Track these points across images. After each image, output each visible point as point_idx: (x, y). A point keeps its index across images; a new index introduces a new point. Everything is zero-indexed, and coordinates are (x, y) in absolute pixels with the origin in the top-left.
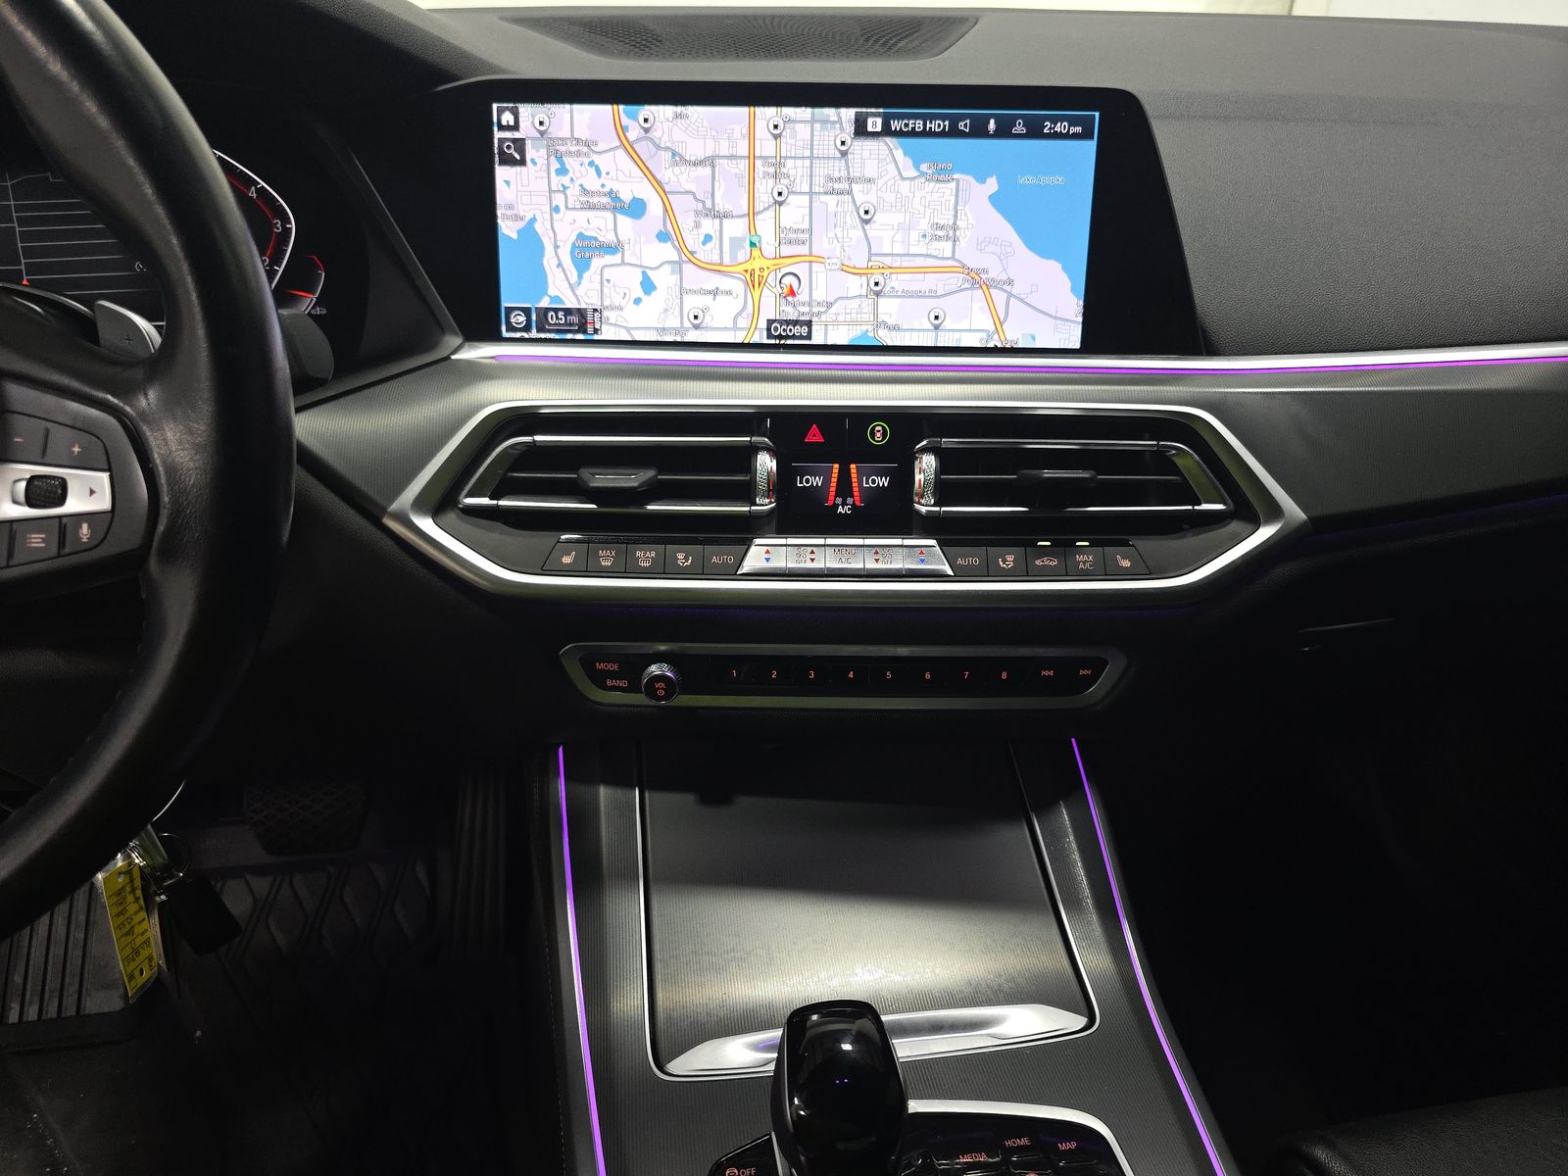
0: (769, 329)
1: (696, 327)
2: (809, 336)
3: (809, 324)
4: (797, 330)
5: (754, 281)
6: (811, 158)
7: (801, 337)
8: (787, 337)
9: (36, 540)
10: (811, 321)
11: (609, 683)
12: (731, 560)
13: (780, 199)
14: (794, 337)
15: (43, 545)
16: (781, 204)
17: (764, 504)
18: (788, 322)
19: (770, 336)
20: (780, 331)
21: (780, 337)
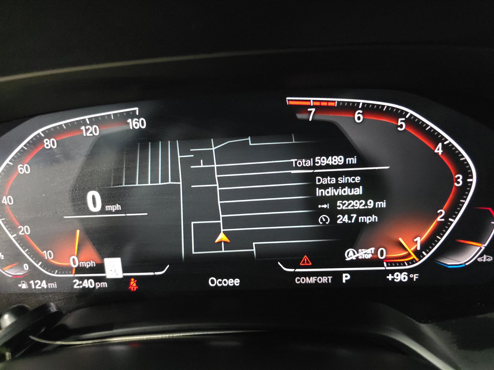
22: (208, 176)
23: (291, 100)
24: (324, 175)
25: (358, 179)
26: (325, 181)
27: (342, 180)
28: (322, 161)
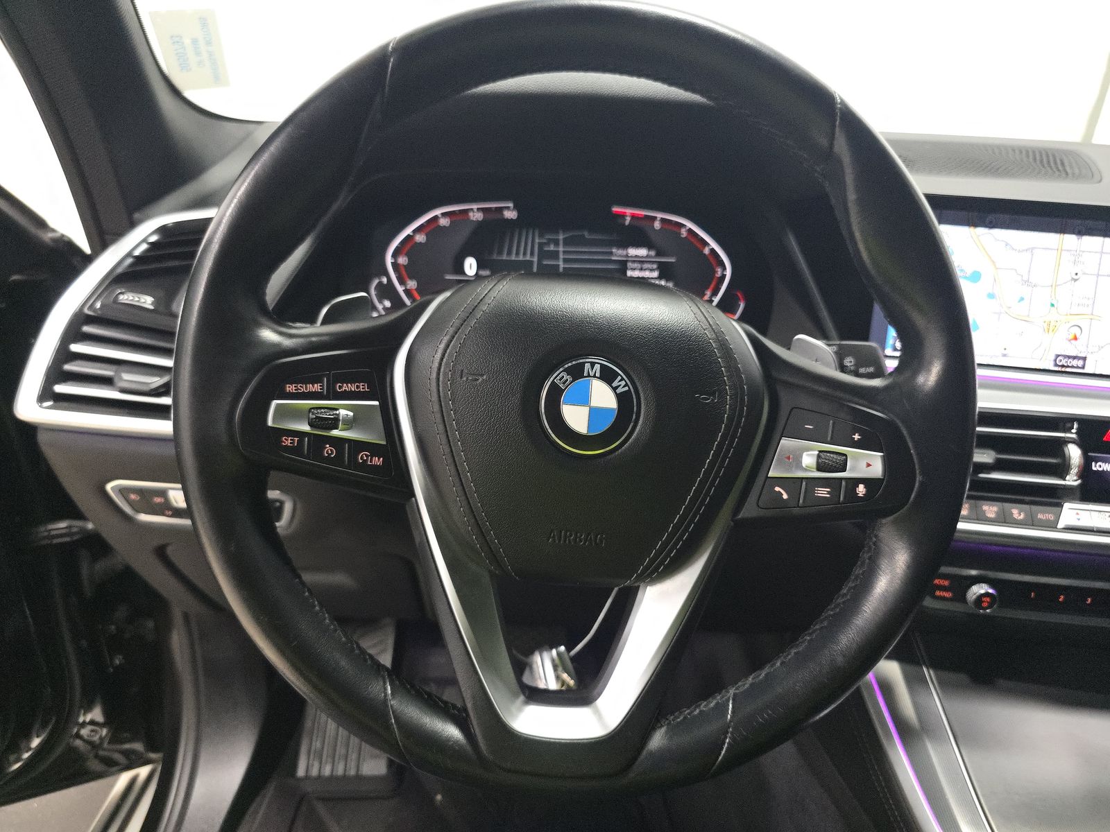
0: (1055, 360)
1: (1005, 355)
2: (1083, 367)
3: (1084, 359)
4: (1075, 363)
5: (1049, 328)
6: (1102, 253)
7: (1078, 367)
8: (1068, 367)
9: (823, 492)
10: (1086, 358)
11: (938, 593)
12: (1051, 517)
13: (1076, 277)
14: (1073, 367)
15: (828, 496)
16: (1076, 280)
17: (1072, 480)
18: (1069, 357)
19: (1056, 365)
20: (1064, 362)
21: (1063, 366)
22: (555, 255)
23: (616, 209)
24: (634, 261)
25: (655, 266)
26: (636, 265)
27: (646, 266)
28: (632, 252)
